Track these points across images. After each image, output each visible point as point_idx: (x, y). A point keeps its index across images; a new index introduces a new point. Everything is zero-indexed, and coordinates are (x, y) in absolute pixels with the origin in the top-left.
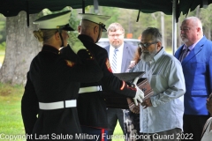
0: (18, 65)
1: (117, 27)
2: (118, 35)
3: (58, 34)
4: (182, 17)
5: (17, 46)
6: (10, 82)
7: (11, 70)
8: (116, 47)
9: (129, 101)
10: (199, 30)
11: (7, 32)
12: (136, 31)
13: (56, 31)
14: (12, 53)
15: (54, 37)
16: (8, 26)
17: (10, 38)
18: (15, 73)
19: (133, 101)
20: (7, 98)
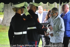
0: (8, 20)
1: (41, 7)
2: (41, 10)
3: (20, 9)
4: (63, 4)
5: (7, 13)
6: (5, 25)
7: (5, 21)
8: (40, 14)
9: (45, 32)
10: (68, 8)
11: (4, 9)
12: (47, 8)
13: (20, 8)
14: (6, 15)
15: (19, 10)
16: (5, 6)
17: (5, 11)
18: (7, 22)
19: (46, 32)
20: (4, 30)
